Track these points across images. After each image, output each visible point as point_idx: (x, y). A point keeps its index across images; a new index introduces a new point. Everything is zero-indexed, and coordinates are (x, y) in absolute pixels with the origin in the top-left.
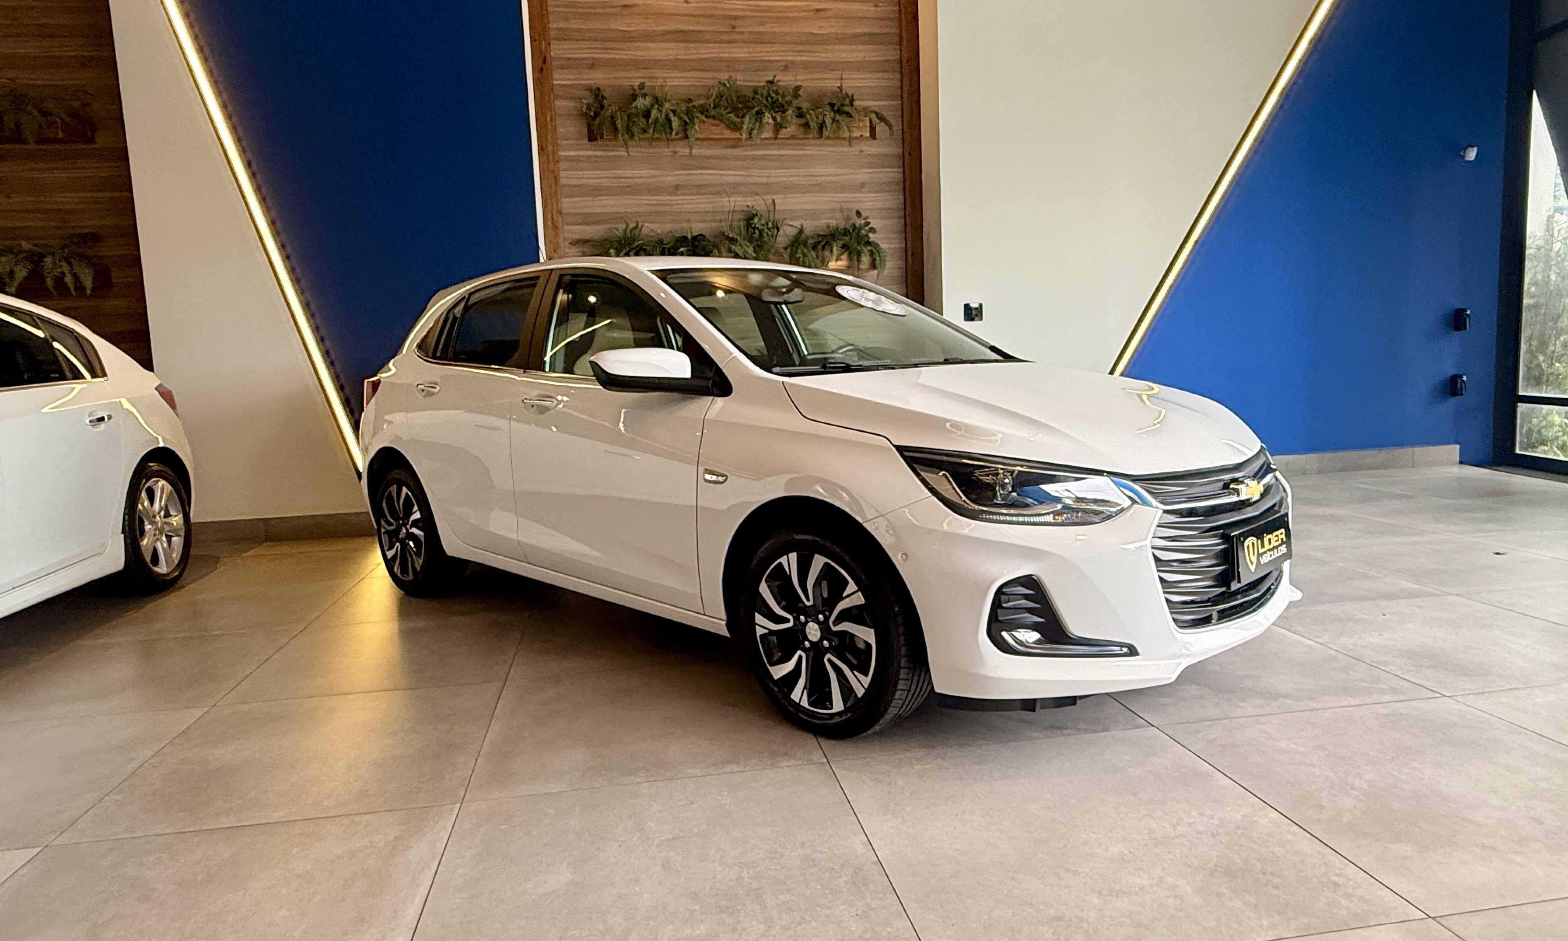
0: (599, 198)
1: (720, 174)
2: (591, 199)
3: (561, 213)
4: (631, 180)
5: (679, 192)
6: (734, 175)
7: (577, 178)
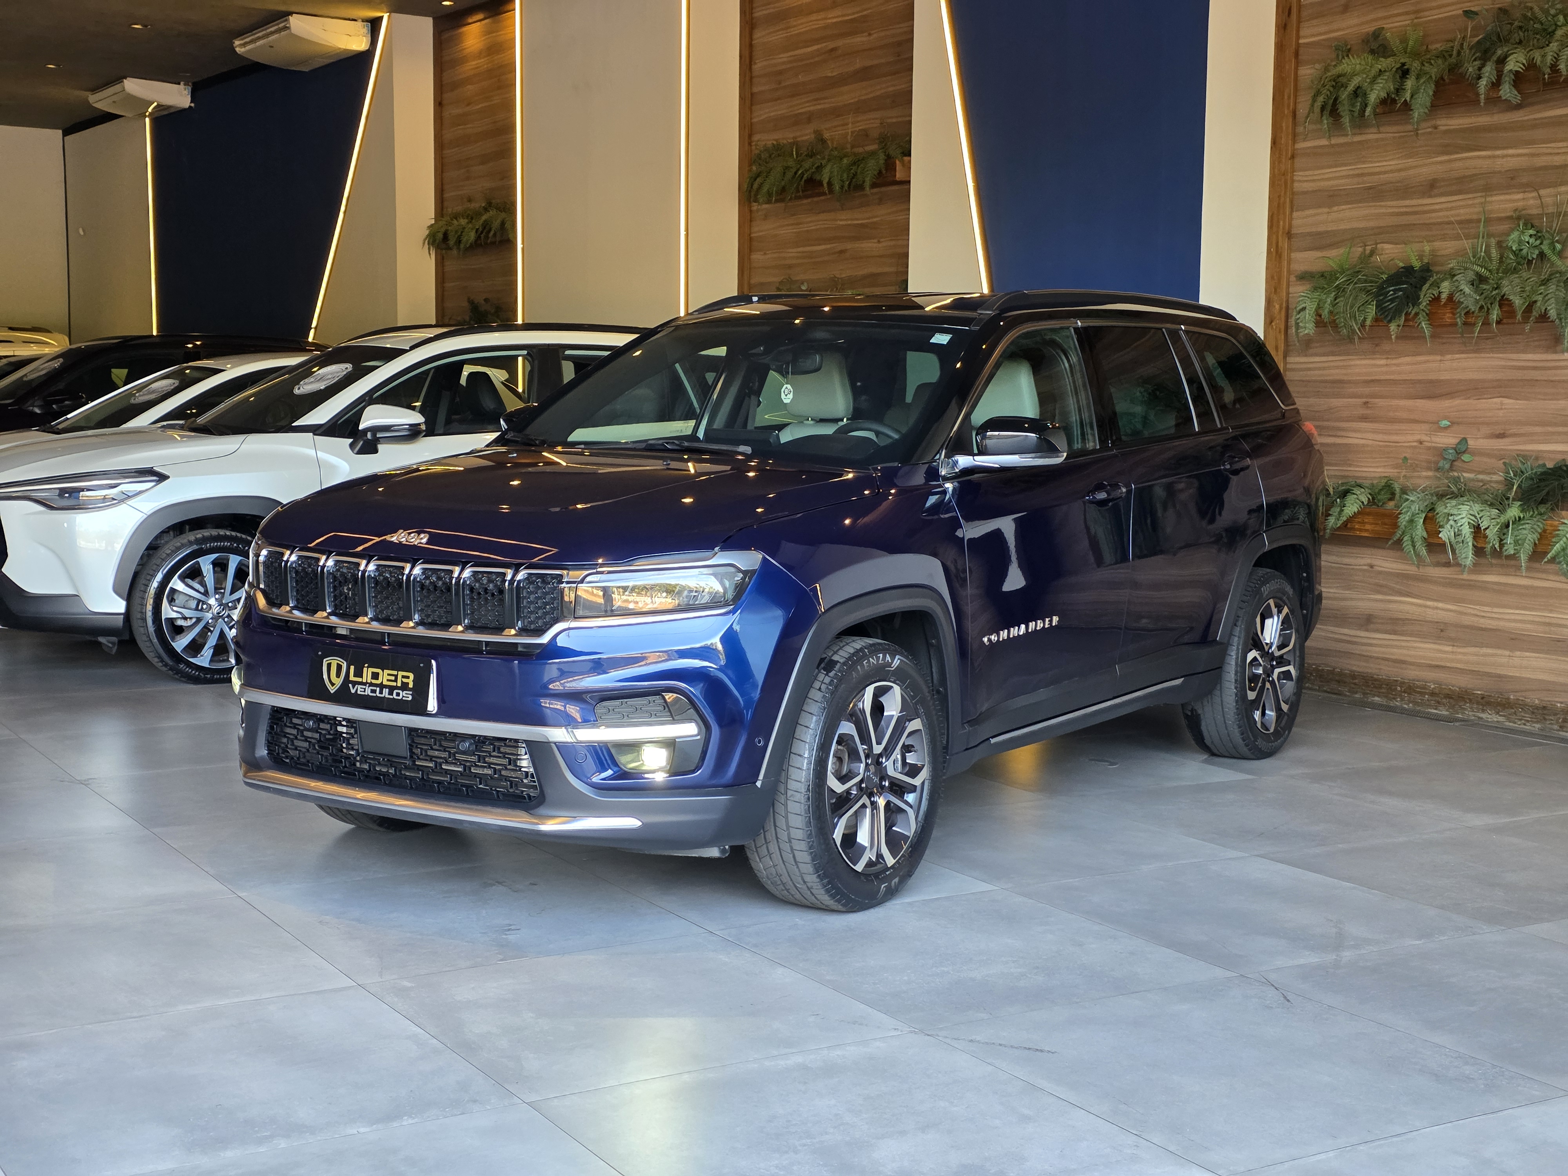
0: (1335, 208)
1: (1494, 157)
2: (1326, 210)
3: (1290, 232)
4: (1377, 177)
5: (1436, 191)
6: (1513, 156)
7: (1314, 181)
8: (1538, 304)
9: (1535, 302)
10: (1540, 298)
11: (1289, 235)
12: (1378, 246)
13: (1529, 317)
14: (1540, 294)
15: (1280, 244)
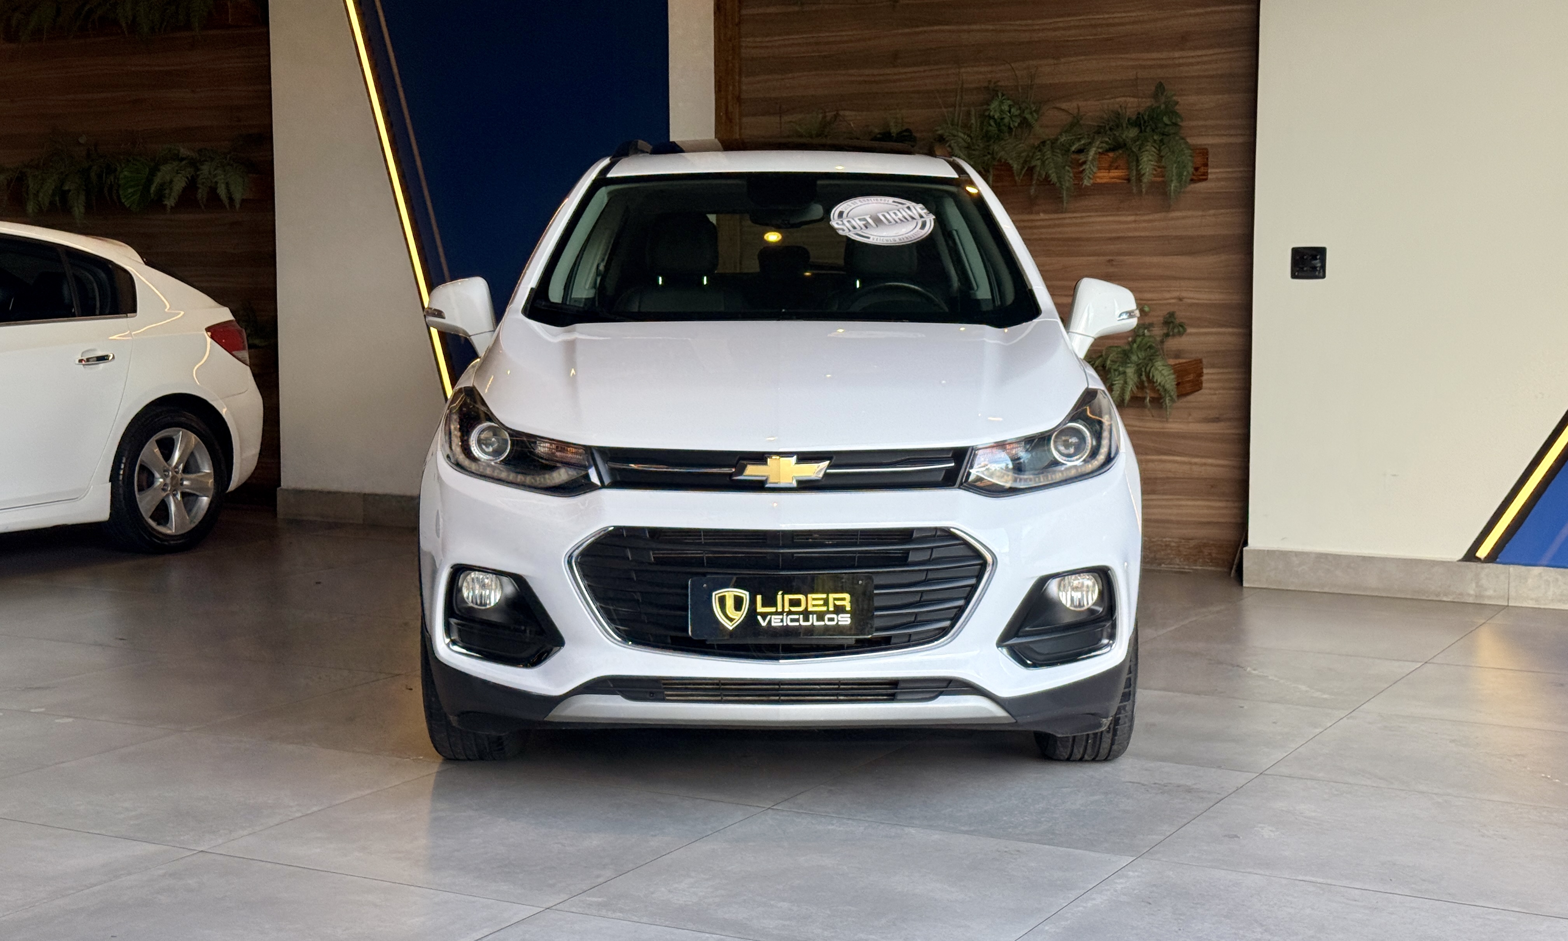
0: (790, 75)
1: (960, 31)
2: (779, 76)
3: (739, 96)
4: (835, 46)
5: (900, 61)
6: (978, 31)
7: (766, 47)
8: (1038, 169)
9: (1035, 166)
10: (1039, 163)
11: (739, 99)
12: (841, 113)
13: (1031, 179)
14: (1038, 159)
15: (730, 108)
